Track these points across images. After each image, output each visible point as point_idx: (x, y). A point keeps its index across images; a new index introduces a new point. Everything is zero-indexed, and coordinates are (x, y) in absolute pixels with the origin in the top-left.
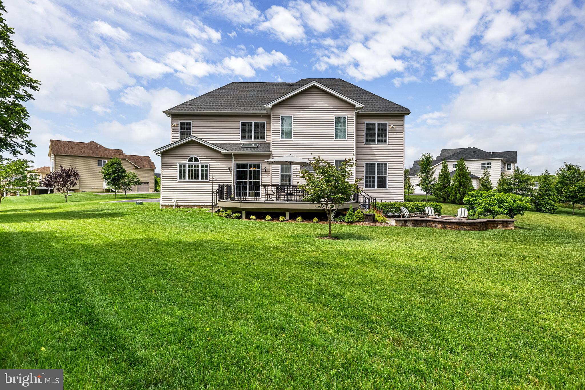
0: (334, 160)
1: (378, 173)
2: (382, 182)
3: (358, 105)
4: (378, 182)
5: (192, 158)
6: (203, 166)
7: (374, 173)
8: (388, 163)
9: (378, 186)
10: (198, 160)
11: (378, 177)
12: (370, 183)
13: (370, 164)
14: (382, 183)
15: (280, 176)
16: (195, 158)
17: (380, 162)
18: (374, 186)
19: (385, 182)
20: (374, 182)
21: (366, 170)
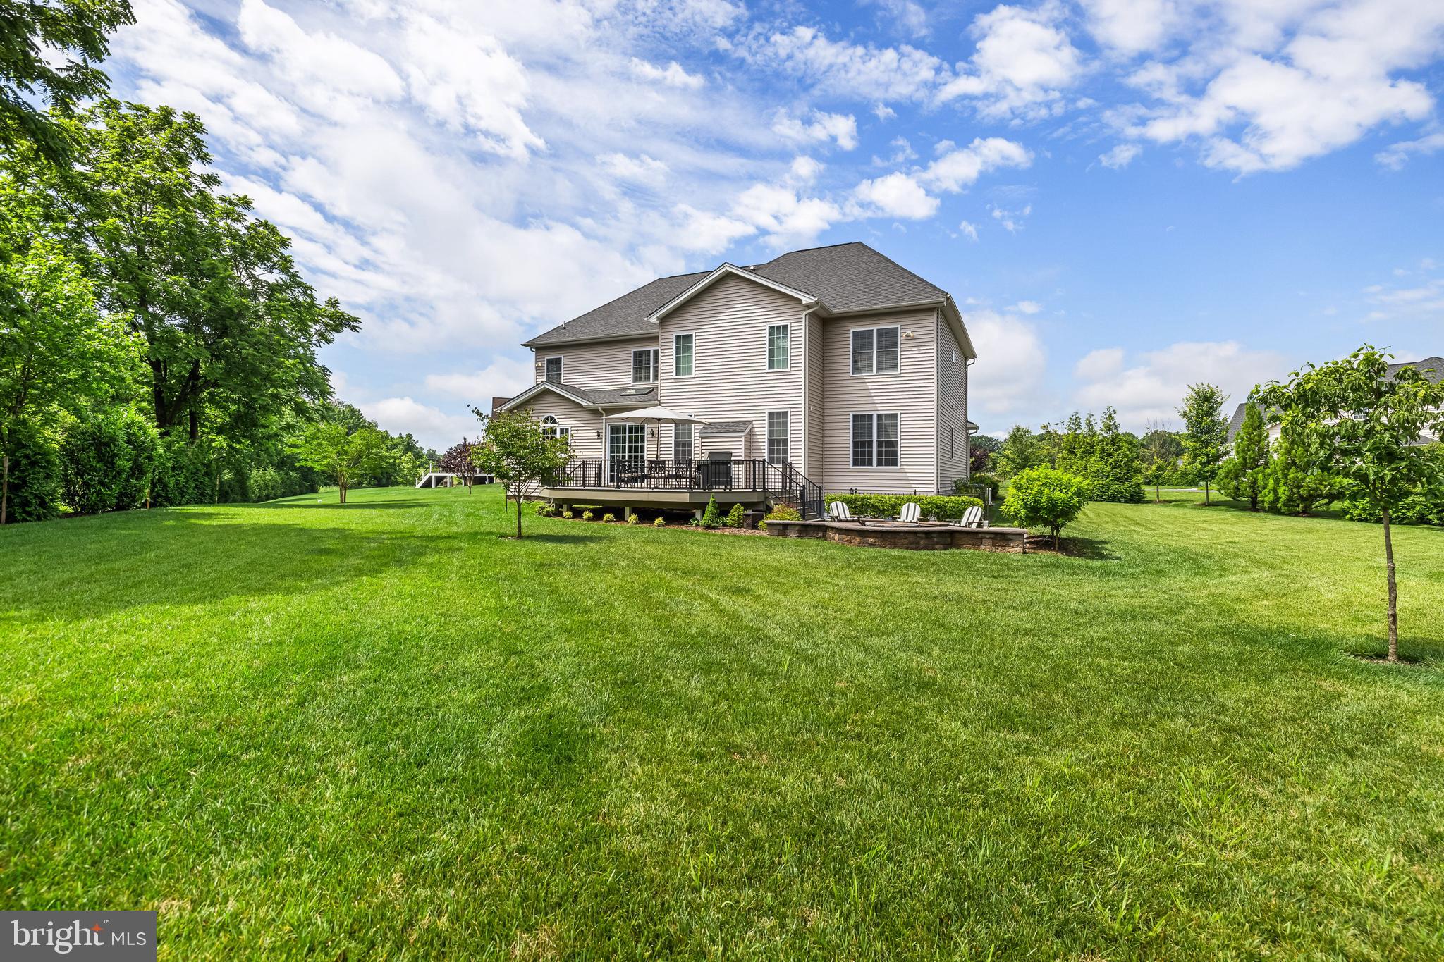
0: (766, 411)
1: (879, 435)
2: (887, 453)
3: (807, 300)
4: (879, 453)
5: (548, 418)
6: (562, 431)
7: (870, 435)
8: (899, 413)
9: (880, 463)
10: (555, 422)
11: (880, 444)
12: (861, 456)
13: (863, 416)
14: (889, 456)
15: (673, 445)
16: (552, 418)
17: (884, 410)
18: (870, 463)
19: (895, 453)
20: (870, 453)
21: (854, 429)
